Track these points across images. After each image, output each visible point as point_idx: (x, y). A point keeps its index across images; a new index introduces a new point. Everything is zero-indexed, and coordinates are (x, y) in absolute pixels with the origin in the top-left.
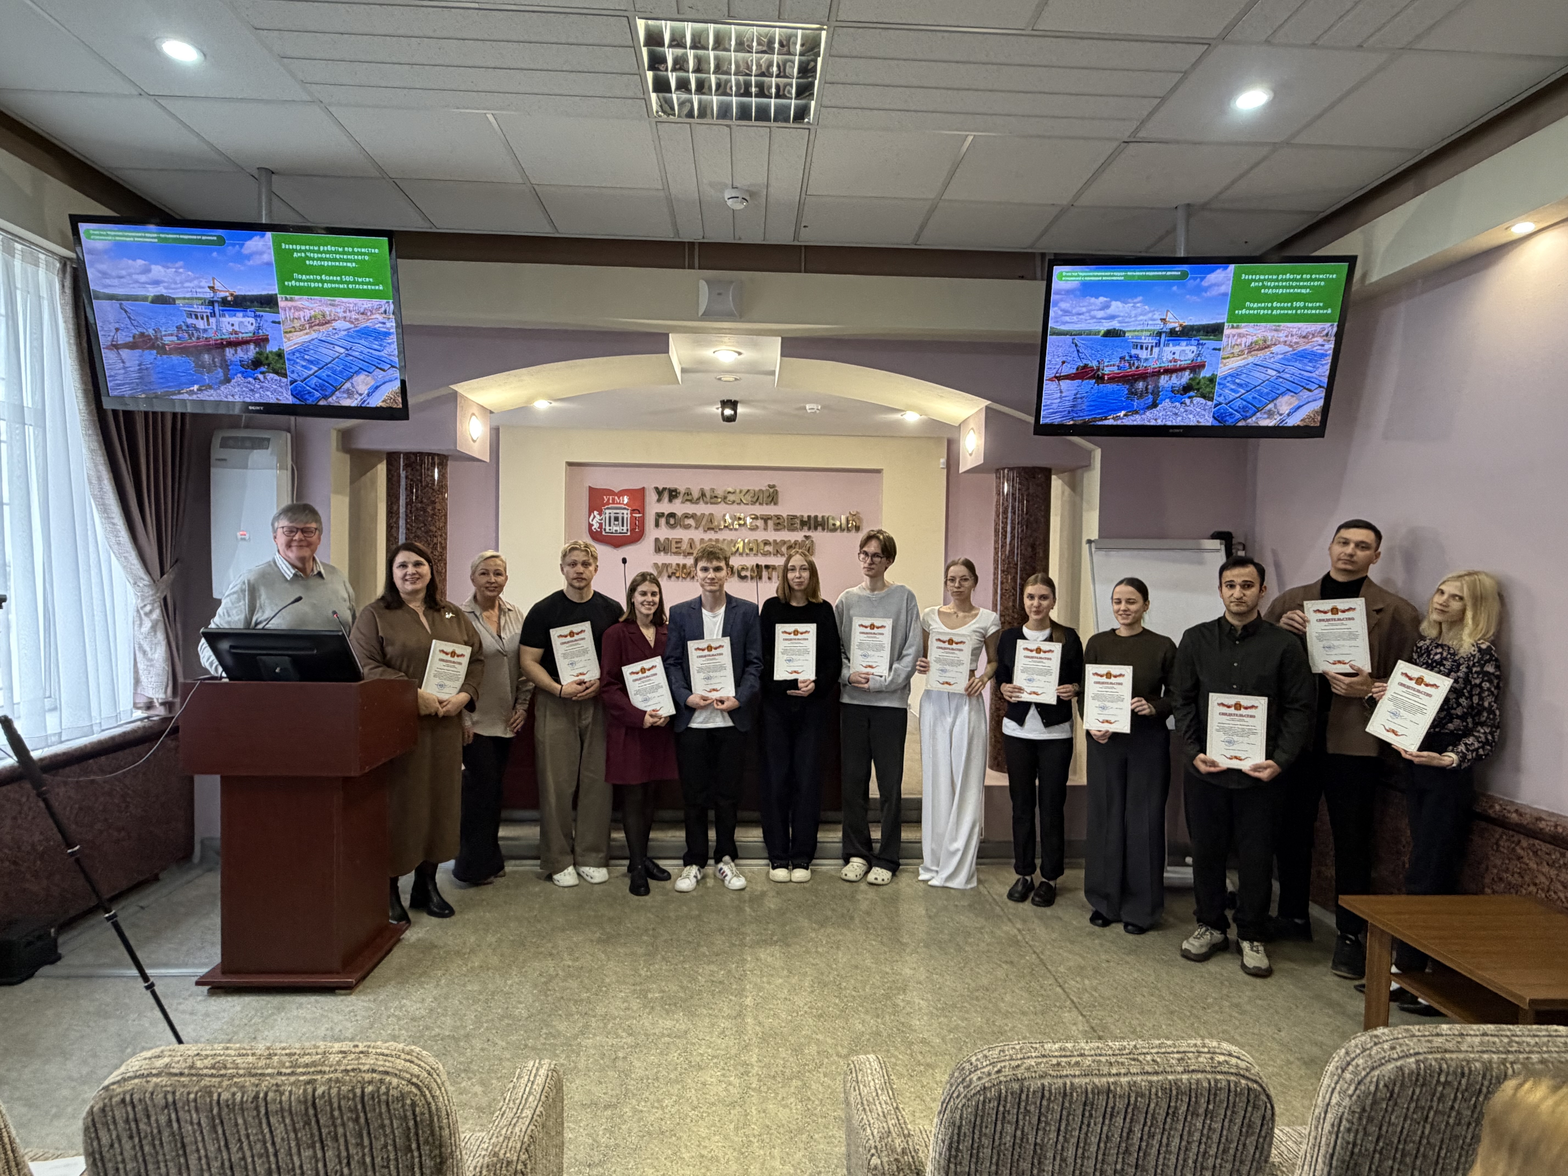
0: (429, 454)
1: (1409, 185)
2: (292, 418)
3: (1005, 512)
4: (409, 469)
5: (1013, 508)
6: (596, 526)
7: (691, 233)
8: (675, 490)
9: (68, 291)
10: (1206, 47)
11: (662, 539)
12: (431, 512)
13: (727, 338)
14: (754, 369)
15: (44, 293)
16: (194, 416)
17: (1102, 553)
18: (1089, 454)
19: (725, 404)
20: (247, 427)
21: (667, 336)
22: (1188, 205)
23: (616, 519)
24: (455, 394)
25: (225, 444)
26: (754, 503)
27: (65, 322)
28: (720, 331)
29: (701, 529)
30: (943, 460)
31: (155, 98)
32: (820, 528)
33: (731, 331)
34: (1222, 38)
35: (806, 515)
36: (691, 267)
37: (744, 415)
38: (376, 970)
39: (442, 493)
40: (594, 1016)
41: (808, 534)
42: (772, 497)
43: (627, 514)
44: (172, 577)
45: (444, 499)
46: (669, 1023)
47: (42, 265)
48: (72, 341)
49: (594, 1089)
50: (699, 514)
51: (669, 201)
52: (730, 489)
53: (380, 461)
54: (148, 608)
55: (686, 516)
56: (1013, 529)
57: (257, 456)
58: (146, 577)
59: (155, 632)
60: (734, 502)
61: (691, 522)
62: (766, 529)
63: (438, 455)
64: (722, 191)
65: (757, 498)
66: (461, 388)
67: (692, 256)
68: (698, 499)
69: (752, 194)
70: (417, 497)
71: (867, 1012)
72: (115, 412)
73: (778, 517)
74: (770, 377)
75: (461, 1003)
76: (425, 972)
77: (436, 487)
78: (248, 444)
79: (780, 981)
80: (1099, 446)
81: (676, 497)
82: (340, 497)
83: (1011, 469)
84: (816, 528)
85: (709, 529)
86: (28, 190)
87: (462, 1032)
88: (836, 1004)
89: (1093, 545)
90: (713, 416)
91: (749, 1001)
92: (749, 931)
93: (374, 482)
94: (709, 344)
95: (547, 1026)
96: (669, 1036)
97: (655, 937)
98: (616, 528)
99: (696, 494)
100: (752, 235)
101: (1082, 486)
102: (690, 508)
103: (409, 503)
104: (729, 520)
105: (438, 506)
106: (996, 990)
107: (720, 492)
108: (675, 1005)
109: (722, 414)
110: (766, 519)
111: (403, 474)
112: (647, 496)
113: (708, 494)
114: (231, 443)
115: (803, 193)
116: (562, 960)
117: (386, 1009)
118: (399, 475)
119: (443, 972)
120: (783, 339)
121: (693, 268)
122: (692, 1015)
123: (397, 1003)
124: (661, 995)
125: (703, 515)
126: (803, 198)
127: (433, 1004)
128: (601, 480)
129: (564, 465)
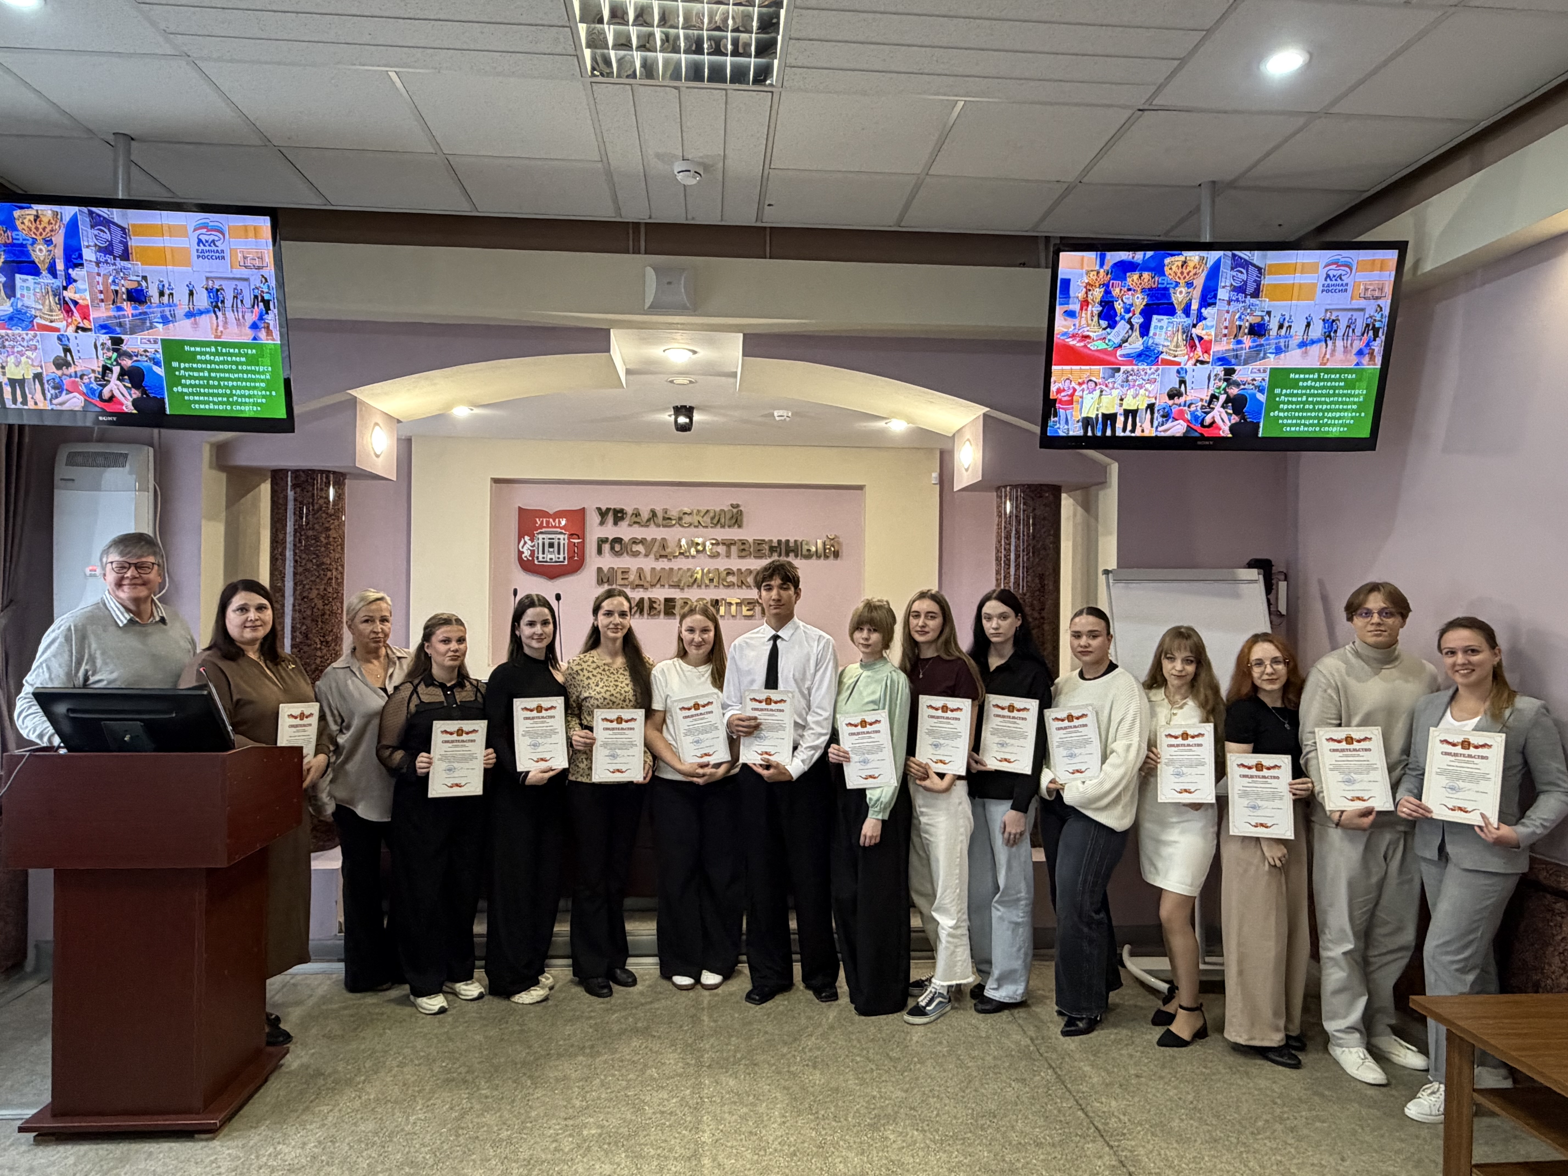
0: (322, 472)
1: (1464, 162)
2: (156, 431)
3: (1008, 537)
4: (298, 490)
5: (1017, 532)
6: (526, 554)
7: (635, 212)
8: (622, 511)
11: (605, 569)
12: (324, 541)
13: (679, 335)
14: (712, 371)
16: (33, 427)
17: (1122, 585)
18: (1104, 470)
19: (679, 410)
20: (100, 440)
21: (608, 332)
23: (551, 545)
24: (354, 400)
25: (72, 460)
26: (714, 526)
28: (670, 326)
29: (652, 556)
30: (935, 475)
33: (684, 327)
35: (775, 540)
36: (636, 251)
37: (701, 423)
38: (246, 1109)
39: (339, 517)
40: (516, 1161)
42: (736, 519)
43: (563, 539)
45: (340, 524)
50: (649, 539)
51: (609, 174)
52: (686, 510)
53: (264, 481)
55: (635, 541)
56: (1017, 557)
57: (113, 475)
60: (690, 524)
61: (640, 548)
62: (728, 556)
63: (334, 473)
64: (671, 163)
65: (717, 520)
66: (362, 394)
67: (637, 240)
68: (649, 520)
69: (707, 167)
70: (307, 523)
71: (849, 1148)
73: (743, 542)
74: (731, 380)
75: (351, 1148)
76: (306, 1109)
77: (331, 511)
78: (100, 460)
79: (745, 1110)
80: (1116, 460)
81: (622, 518)
82: (213, 524)
83: (1014, 487)
85: (661, 556)
88: (812, 1139)
89: (1111, 576)
90: (665, 424)
91: (706, 1137)
92: (707, 1046)
93: (255, 505)
94: (657, 341)
97: (593, 1057)
98: (551, 556)
99: (645, 515)
100: (707, 215)
101: (1097, 507)
102: (638, 532)
103: (298, 531)
104: (684, 546)
105: (333, 533)
106: (1005, 1116)
107: (674, 513)
108: (616, 1143)
109: (676, 421)
110: (729, 544)
111: (291, 494)
112: (588, 518)
113: (660, 515)
114: (80, 459)
115: (767, 166)
116: (478, 1089)
117: (257, 1157)
118: (286, 497)
119: (330, 1107)
120: (744, 335)
121: (639, 253)
122: (637, 1157)
123: (271, 1150)
124: (599, 1131)
125: (654, 540)
126: (766, 172)
127: (316, 1150)
128: (532, 499)
129: (489, 482)
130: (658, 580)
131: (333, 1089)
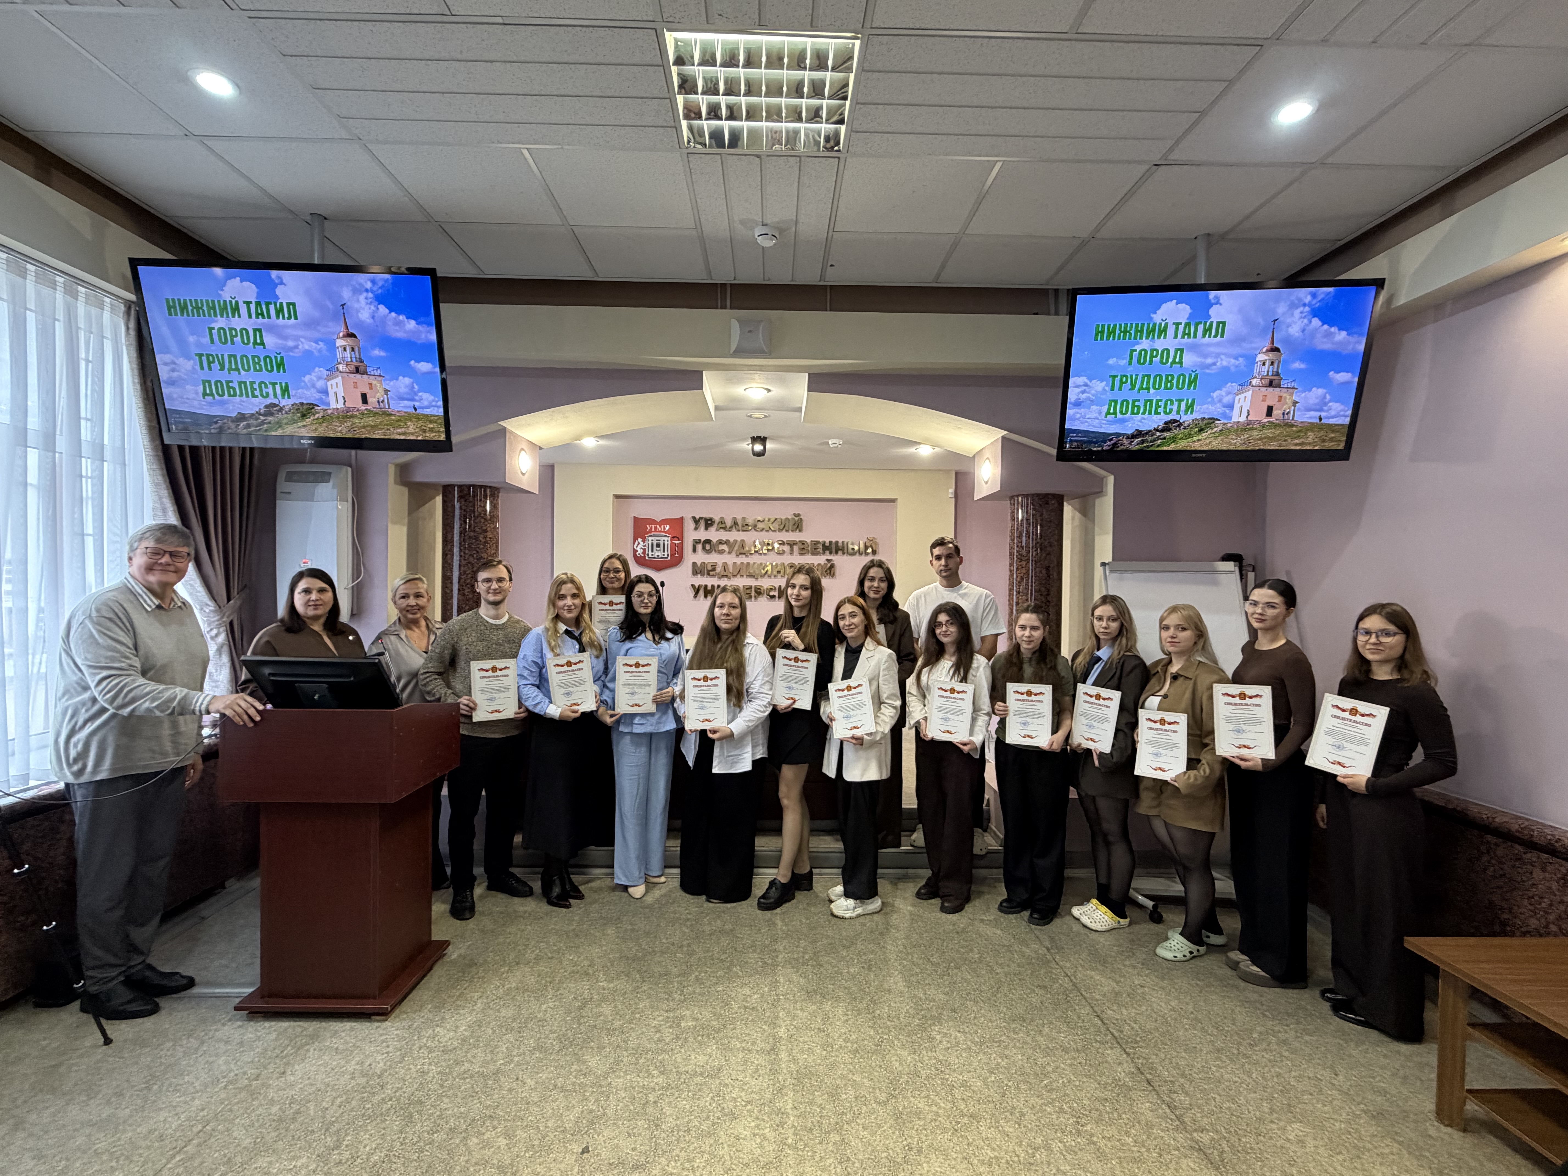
0: (481, 487)
2: (353, 452)
3: (1020, 537)
4: (463, 500)
5: (1028, 532)
6: (640, 551)
7: (723, 275)
8: (711, 519)
9: (132, 333)
10: (1259, 48)
11: (699, 564)
12: (483, 540)
13: (757, 376)
14: (782, 406)
15: (108, 333)
16: (263, 450)
17: (1116, 575)
18: (1101, 481)
19: (755, 440)
20: (312, 461)
21: (700, 374)
22: (1209, 234)
23: (658, 545)
24: (504, 430)
25: (290, 478)
26: (780, 530)
27: (130, 362)
28: (751, 368)
29: (734, 554)
30: (951, 491)
31: (201, 138)
32: (840, 553)
33: (761, 368)
34: (1278, 38)
35: (827, 541)
36: (724, 307)
37: (772, 450)
38: (414, 992)
39: (494, 523)
40: (626, 1050)
41: (829, 558)
42: (798, 525)
43: (667, 541)
44: (239, 603)
45: (495, 528)
46: (702, 1059)
47: (107, 309)
48: (136, 381)
49: (622, 1143)
50: (732, 540)
51: (702, 240)
52: (760, 518)
53: (438, 495)
54: (214, 632)
55: (720, 542)
56: (1028, 552)
57: (321, 489)
58: (211, 603)
59: (220, 654)
60: (763, 529)
61: (724, 547)
62: (792, 553)
63: (490, 487)
64: (752, 229)
65: (784, 526)
66: (510, 424)
67: (724, 299)
68: (731, 527)
69: (781, 231)
70: (470, 527)
71: (903, 1047)
72: (181, 448)
73: (803, 543)
74: (798, 414)
75: (494, 1031)
76: (460, 995)
77: (488, 517)
78: (312, 478)
79: (814, 1007)
80: (1112, 474)
81: (711, 525)
82: (397, 527)
83: (1026, 496)
84: (837, 553)
85: (741, 554)
86: (89, 236)
87: (492, 1067)
88: (871, 1037)
89: (1107, 567)
90: (744, 452)
91: (782, 1032)
92: (781, 948)
93: (432, 514)
94: (740, 381)
95: (578, 1060)
96: (702, 1074)
97: (691, 954)
98: (658, 553)
99: (729, 523)
100: (781, 276)
101: (1095, 512)
102: (724, 535)
103: (462, 532)
104: (758, 546)
105: (489, 535)
106: (1032, 1020)
107: (750, 521)
108: (708, 1036)
109: (753, 449)
110: (791, 544)
111: (457, 505)
112: (686, 524)
113: (740, 523)
114: (295, 477)
115: (831, 230)
116: (597, 981)
117: (419, 1038)
118: (454, 506)
119: (479, 994)
120: (809, 375)
121: (725, 308)
122: (726, 1049)
123: (430, 1031)
124: (694, 1023)
125: (736, 541)
126: (830, 234)
127: (466, 1033)
128: (645, 511)
129: (611, 498)
130: (739, 572)
131: (483, 977)
